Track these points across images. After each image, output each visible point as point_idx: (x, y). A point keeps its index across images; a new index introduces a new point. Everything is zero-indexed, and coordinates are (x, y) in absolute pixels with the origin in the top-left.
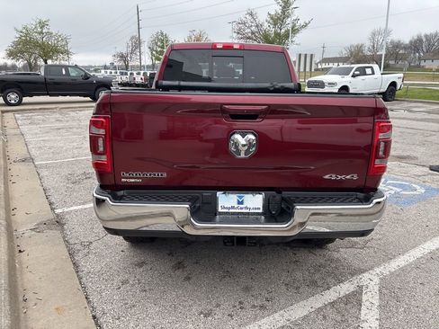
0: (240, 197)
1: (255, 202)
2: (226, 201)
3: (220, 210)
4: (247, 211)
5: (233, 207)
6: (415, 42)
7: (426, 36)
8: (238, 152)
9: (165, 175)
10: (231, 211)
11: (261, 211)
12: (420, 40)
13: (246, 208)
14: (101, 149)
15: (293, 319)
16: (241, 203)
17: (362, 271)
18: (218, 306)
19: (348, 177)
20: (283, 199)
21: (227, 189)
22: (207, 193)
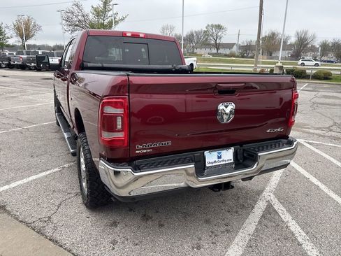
0: (219, 153)
1: (228, 155)
2: (211, 158)
3: (207, 165)
4: (224, 163)
5: (215, 162)
6: (190, 35)
7: (196, 32)
8: (222, 119)
9: (170, 143)
10: (214, 164)
11: (232, 161)
12: (192, 34)
13: (223, 161)
14: (119, 127)
15: (252, 234)
16: (219, 157)
17: (262, 192)
18: (200, 239)
19: (279, 130)
20: (244, 150)
21: (211, 148)
22: (197, 154)
